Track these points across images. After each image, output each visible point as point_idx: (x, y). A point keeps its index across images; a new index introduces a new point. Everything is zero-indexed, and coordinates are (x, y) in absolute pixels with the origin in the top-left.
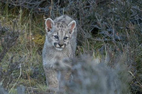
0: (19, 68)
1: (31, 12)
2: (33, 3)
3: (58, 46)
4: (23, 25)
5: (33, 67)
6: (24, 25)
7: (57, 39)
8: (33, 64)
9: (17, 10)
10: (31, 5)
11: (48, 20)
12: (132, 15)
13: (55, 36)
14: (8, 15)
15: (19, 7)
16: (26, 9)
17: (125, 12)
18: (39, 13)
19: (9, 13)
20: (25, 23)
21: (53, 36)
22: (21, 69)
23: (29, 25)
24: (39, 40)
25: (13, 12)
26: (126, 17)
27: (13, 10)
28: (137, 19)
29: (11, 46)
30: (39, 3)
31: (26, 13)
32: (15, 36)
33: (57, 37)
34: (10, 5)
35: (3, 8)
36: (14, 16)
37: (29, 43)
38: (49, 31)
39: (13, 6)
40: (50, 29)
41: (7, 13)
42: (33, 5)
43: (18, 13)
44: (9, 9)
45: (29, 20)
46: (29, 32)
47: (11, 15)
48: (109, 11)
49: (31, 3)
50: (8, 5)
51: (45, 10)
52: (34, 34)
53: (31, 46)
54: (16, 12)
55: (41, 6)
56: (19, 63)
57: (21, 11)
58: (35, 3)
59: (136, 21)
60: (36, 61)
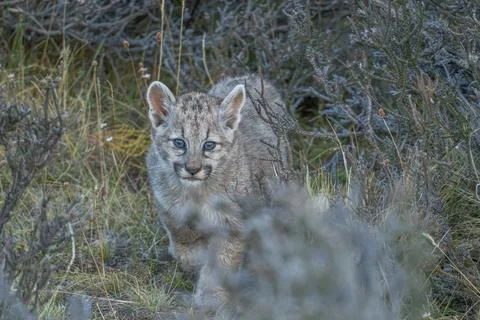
1: (98, 52)
2: (103, 24)
3: (184, 172)
4: (74, 96)
5: (112, 231)
6: (79, 98)
7: (181, 151)
8: (112, 222)
9: (54, 49)
10: (97, 32)
12: (426, 50)
13: (175, 140)
14: (26, 64)
15: (58, 40)
16: (80, 44)
17: (405, 39)
18: (126, 54)
19: (26, 59)
20: (82, 91)
22: (73, 240)
23: (93, 95)
24: (127, 142)
25: (40, 57)
26: (407, 55)
27: (41, 50)
28: (444, 62)
29: (39, 167)
30: (125, 22)
31: (83, 56)
32: (50, 132)
34: (28, 32)
35: (6, 46)
36: (43, 68)
37: (96, 153)
39: (38, 35)
40: (163, 117)
41: (22, 61)
42: (105, 29)
43: (55, 60)
44: (28, 45)
45: (94, 78)
46: (94, 118)
47: (35, 65)
48: (353, 39)
49: (97, 25)
50: (23, 34)
51: (144, 43)
52: (111, 125)
53: (103, 164)
54: (51, 57)
55: (132, 31)
57: (65, 52)
58: (109, 24)
59: (441, 67)
60: (123, 214)
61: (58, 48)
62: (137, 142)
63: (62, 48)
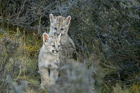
0: (19, 68)
1: (24, 29)
2: (26, 23)
3: (55, 52)
4: (19, 38)
5: (26, 67)
6: (20, 39)
7: (54, 48)
8: (26, 65)
9: (15, 28)
10: (24, 25)
11: (45, 34)
12: (95, 32)
13: (52, 45)
14: (9, 31)
15: (16, 26)
16: (21, 27)
17: (91, 30)
18: (30, 30)
20: (21, 37)
21: (51, 45)
22: (21, 69)
23: (23, 38)
24: (30, 49)
25: (12, 30)
26: (91, 33)
27: (12, 28)
28: (99, 35)
30: (30, 23)
31: (21, 30)
33: (54, 46)
34: (10, 24)
35: (5, 27)
36: (13, 32)
37: (23, 51)
38: (46, 41)
39: (12, 25)
40: (46, 40)
41: (8, 30)
42: (26, 24)
43: (16, 31)
44: (10, 27)
45: (24, 35)
46: (23, 43)
47: (11, 31)
48: (80, 29)
49: (25, 24)
50: (9, 24)
51: (34, 28)
52: (27, 45)
53: (25, 53)
54: (14, 30)
55: (31, 25)
56: (20, 65)
57: (18, 29)
58: (27, 24)
59: (98, 36)
60: (29, 64)
61: (16, 28)
62: (32, 49)
63: (17, 28)
